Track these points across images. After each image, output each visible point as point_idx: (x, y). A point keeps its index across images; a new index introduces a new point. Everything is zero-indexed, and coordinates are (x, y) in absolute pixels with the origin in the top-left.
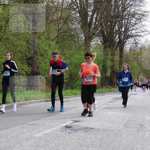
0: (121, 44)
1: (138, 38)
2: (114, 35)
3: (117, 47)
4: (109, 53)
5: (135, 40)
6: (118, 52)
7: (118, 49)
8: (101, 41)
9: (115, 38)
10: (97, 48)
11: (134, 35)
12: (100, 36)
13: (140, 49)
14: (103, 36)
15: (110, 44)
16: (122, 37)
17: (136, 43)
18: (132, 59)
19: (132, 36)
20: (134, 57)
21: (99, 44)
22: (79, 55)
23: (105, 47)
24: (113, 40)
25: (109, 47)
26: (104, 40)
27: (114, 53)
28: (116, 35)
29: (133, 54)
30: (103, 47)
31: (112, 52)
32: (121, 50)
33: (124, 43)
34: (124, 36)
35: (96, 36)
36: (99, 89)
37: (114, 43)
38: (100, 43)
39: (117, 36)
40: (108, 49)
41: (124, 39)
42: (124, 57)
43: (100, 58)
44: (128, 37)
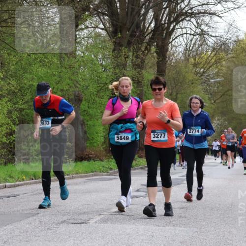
0: (162, 35)
1: (207, 18)
2: (143, 11)
3: (149, 44)
4: (129, 62)
5: (199, 26)
6: (152, 58)
7: (153, 49)
8: (105, 29)
9: (144, 19)
10: (94, 46)
11: (195, 10)
12: (104, 14)
13: (214, 49)
14: (113, 14)
15: (132, 36)
16: (164, 18)
17: (202, 33)
18: (191, 77)
19: (192, 15)
20: (197, 73)
21: (100, 35)
22: (44, 66)
23: (118, 46)
24: (138, 26)
25: (129, 44)
26: (113, 25)
27: (143, 61)
28: (146, 12)
29: (195, 65)
30: (110, 45)
31: (137, 57)
32: (162, 51)
33: (170, 34)
34: (170, 14)
35: (91, 15)
36: (101, 160)
37: (143, 33)
38: (104, 33)
39: (151, 14)
40: (124, 50)
41: (170, 23)
42: (170, 73)
43: (104, 75)
44: (180, 16)
